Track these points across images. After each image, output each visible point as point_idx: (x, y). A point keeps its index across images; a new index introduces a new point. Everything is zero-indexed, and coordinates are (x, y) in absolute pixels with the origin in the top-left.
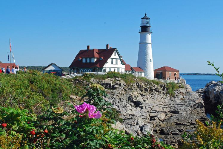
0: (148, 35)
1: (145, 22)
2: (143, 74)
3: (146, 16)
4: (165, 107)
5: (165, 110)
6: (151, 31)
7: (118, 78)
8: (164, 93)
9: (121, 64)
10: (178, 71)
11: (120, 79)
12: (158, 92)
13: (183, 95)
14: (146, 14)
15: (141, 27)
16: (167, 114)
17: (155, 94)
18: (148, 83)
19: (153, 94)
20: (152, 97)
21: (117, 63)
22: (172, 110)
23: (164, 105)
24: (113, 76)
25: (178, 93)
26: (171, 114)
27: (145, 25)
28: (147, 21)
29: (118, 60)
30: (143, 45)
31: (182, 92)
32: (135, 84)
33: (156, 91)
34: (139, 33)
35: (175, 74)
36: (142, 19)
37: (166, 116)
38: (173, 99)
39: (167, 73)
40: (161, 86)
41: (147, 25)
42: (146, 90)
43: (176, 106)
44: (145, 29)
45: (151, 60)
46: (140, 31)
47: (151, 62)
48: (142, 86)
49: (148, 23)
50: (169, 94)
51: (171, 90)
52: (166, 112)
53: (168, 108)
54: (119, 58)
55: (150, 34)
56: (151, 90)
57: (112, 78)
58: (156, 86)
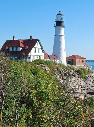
0: (62, 29)
1: (60, 18)
2: (58, 61)
3: (60, 13)
4: (83, 89)
5: (84, 91)
6: (64, 26)
7: (44, 65)
8: (78, 77)
9: (42, 52)
10: (85, 59)
11: (45, 65)
12: (74, 76)
13: (93, 79)
14: (60, 12)
15: (56, 22)
16: (86, 95)
17: (72, 78)
18: (66, 69)
19: (71, 78)
20: (71, 81)
21: (39, 52)
22: (89, 91)
23: (82, 88)
24: (39, 62)
25: (89, 77)
26: (88, 95)
27: (60, 20)
28: (61, 17)
29: (40, 49)
30: (58, 37)
31: (91, 76)
32: (57, 69)
33: (73, 75)
34: (55, 27)
35: (83, 61)
36: (57, 15)
37: (85, 96)
38: (86, 82)
39: (77, 60)
40: (75, 71)
41: (61, 20)
42: (65, 74)
43: (91, 88)
44: (59, 24)
45: (64, 49)
46: (56, 25)
47: (64, 51)
48: (62, 72)
49: (62, 19)
50: (82, 78)
51: (83, 75)
52: (85, 94)
53: (86, 90)
55: (64, 28)
56: (69, 75)
57: (39, 64)
58: (72, 71)
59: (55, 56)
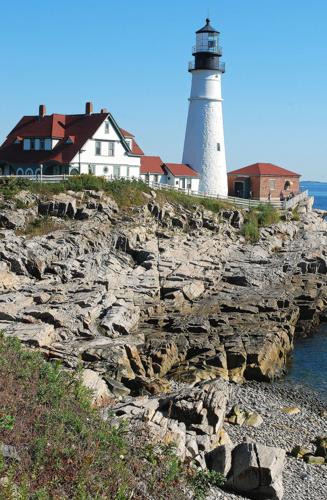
0: (213, 77)
1: (206, 43)
2: (195, 183)
3: (207, 25)
4: (213, 267)
5: (210, 274)
6: (221, 68)
7: (97, 191)
8: (228, 233)
9: (126, 154)
10: (298, 176)
11: (101, 193)
12: (212, 228)
13: (283, 240)
14: (208, 21)
15: (194, 55)
16: (210, 285)
17: (201, 234)
19: (193, 235)
20: (189, 243)
21: (112, 154)
22: (231, 275)
23: (212, 263)
24: (84, 185)
25: (271, 234)
26: (225, 284)
27: (205, 49)
28: (211, 39)
29: (116, 144)
30: (198, 104)
31: (283, 230)
32: (145, 207)
33: (206, 226)
34: (190, 71)
35: (287, 184)
36: (197, 32)
37: (206, 289)
38: (248, 247)
39: (262, 180)
40: (226, 215)
41: (211, 50)
42: (176, 223)
43: (246, 266)
44: (204, 61)
45: (218, 144)
46: (193, 67)
47: (219, 149)
48: (167, 214)
49: (212, 44)
50: (245, 236)
52: (208, 280)
53: (221, 271)
54: (118, 139)
55: (219, 76)
56: (192, 224)
57: (79, 190)
58: (209, 214)
59: (188, 165)
